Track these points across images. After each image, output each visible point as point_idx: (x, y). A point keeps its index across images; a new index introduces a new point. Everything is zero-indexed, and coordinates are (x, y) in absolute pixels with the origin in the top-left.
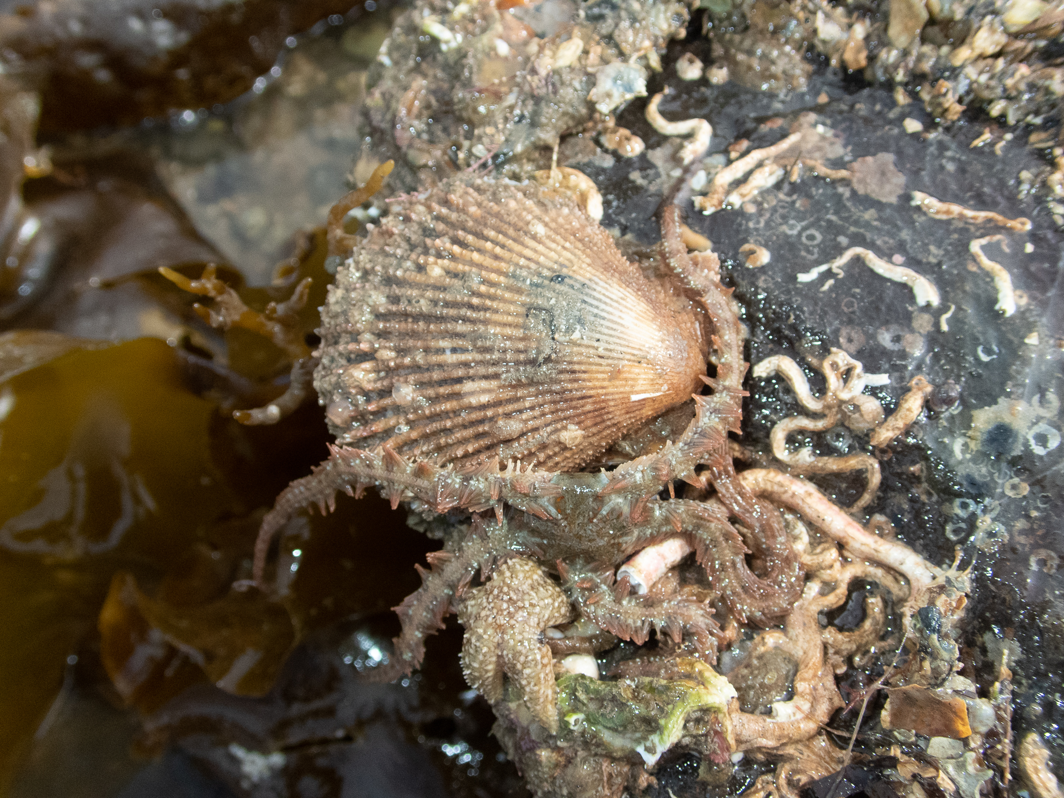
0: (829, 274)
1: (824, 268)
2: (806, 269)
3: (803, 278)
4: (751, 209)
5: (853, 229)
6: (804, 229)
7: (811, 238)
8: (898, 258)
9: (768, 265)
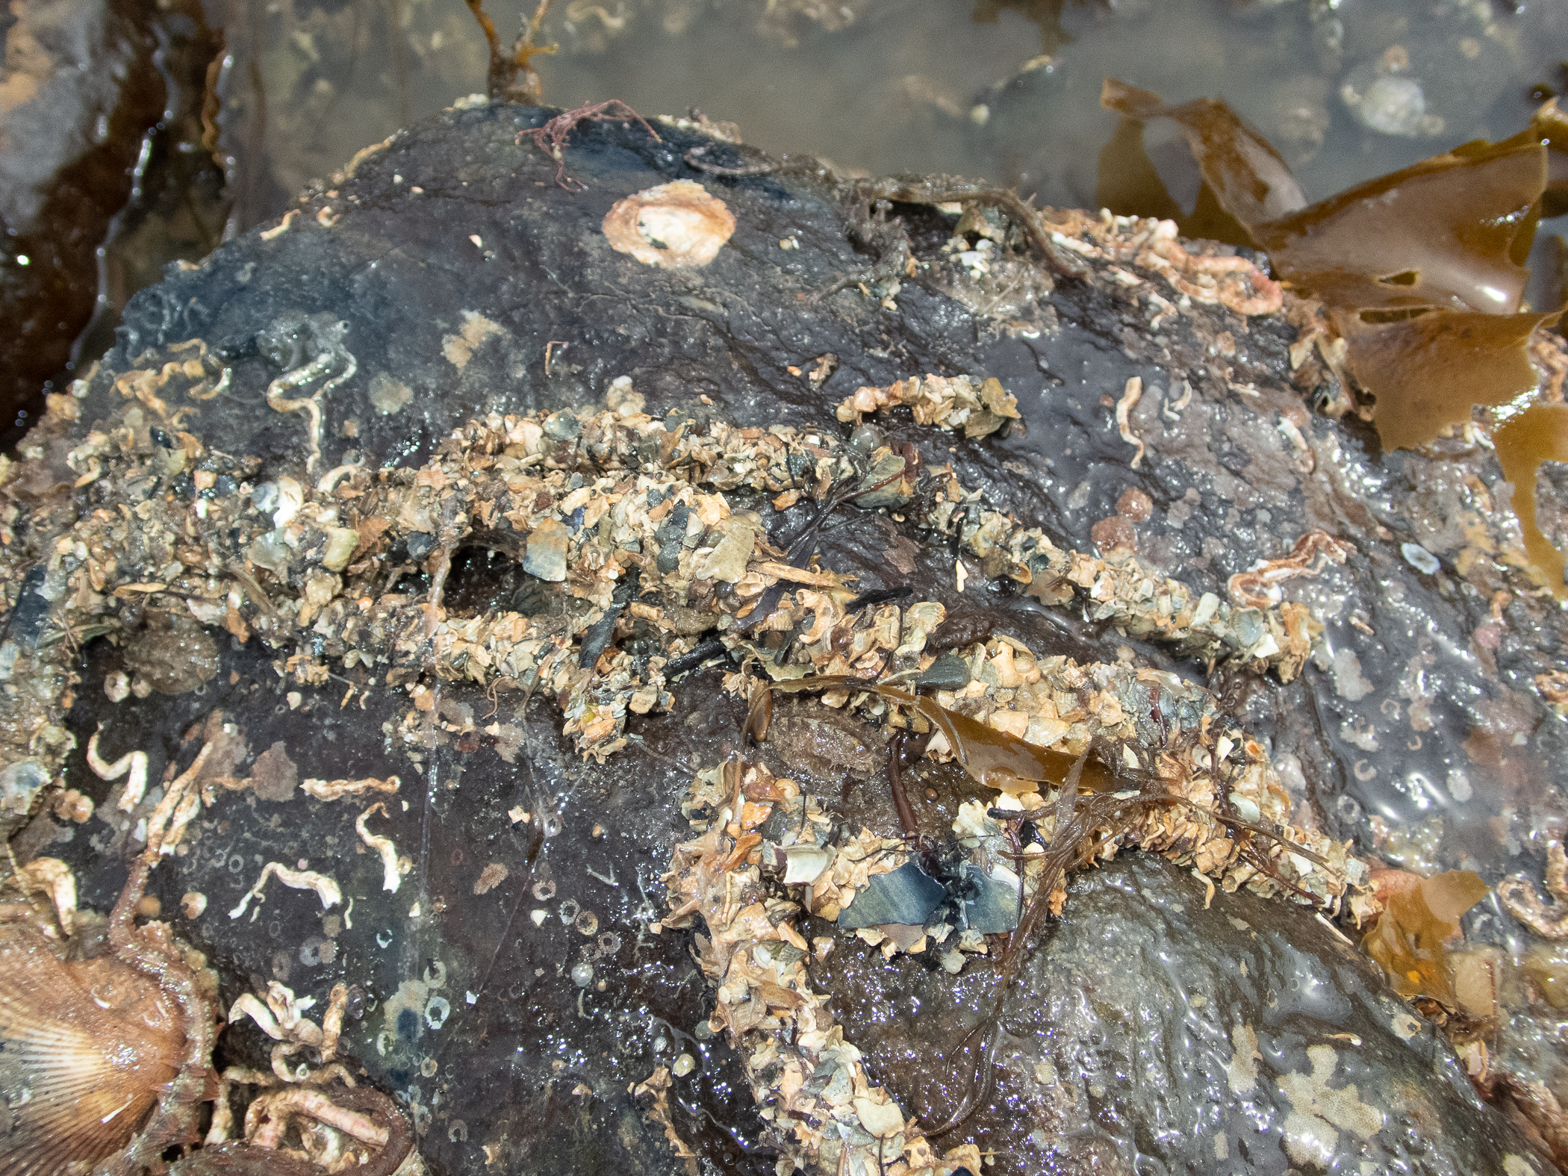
0: (254, 902)
1: (248, 897)
2: (236, 904)
3: (235, 914)
4: (184, 851)
5: (264, 843)
6: (229, 856)
7: (236, 864)
8: (303, 863)
9: (206, 910)
